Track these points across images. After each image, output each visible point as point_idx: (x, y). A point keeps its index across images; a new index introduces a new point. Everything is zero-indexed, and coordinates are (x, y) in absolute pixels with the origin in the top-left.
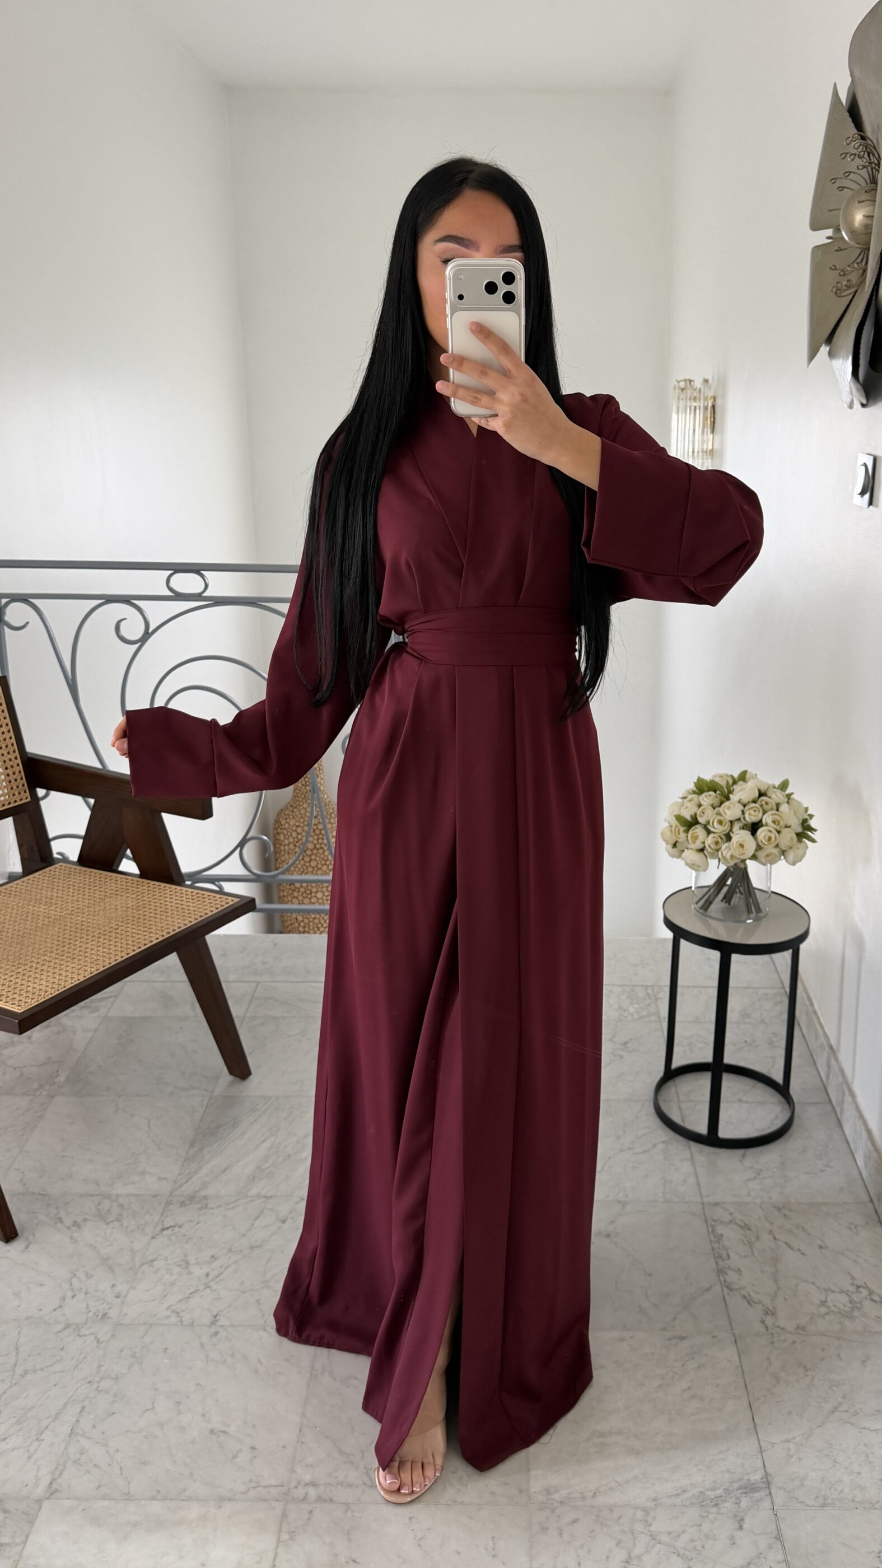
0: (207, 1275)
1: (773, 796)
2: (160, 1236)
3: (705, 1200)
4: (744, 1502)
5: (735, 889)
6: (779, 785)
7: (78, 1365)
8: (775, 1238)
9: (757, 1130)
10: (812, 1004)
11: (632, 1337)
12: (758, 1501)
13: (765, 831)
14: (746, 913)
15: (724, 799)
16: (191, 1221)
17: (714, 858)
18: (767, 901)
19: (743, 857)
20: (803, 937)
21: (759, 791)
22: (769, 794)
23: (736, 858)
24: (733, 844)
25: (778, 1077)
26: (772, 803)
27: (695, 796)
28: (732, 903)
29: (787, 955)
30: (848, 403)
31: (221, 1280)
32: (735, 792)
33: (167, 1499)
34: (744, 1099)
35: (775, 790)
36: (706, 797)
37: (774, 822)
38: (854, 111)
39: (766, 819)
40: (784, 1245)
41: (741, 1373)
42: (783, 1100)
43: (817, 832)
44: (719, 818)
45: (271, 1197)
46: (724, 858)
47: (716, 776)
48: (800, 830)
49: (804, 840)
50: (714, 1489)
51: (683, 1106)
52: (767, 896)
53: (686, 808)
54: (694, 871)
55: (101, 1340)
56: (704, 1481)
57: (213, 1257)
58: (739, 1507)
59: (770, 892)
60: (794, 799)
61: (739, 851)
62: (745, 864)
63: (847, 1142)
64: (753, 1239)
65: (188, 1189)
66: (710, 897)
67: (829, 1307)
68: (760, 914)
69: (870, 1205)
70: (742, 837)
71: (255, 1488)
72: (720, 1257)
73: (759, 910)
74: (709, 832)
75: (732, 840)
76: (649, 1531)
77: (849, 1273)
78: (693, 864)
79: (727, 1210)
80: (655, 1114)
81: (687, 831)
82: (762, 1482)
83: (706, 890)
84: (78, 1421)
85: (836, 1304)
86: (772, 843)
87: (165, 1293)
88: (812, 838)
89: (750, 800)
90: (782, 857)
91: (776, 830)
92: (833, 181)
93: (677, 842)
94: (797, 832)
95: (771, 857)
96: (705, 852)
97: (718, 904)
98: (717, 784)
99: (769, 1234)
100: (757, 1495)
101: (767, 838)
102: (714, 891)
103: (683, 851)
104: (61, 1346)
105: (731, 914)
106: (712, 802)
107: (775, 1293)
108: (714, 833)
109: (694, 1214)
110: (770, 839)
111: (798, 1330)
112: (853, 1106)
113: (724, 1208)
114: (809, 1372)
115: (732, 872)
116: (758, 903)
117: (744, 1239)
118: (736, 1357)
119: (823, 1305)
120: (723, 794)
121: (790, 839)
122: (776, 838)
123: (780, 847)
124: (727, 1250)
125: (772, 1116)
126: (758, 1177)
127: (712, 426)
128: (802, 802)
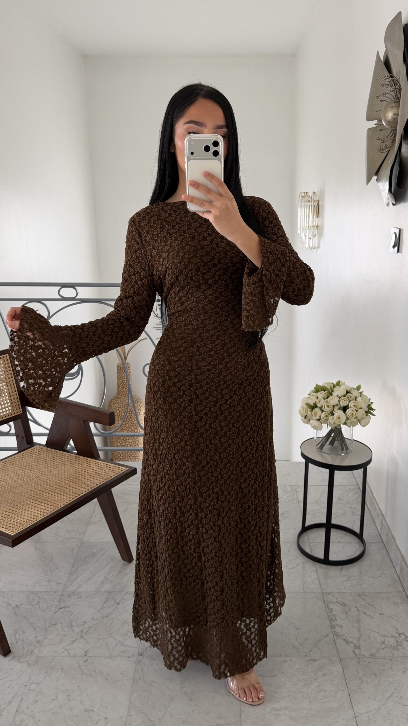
0: (82, 631)
1: (354, 393)
2: (58, 612)
3: (323, 591)
5: (335, 438)
6: (356, 388)
7: (19, 677)
8: (358, 610)
9: (347, 556)
10: (373, 494)
11: (290, 660)
13: (350, 410)
14: (341, 450)
15: (330, 395)
16: (73, 604)
17: (325, 424)
18: (351, 444)
19: (340, 423)
20: (369, 462)
21: (347, 391)
22: (351, 392)
23: (336, 424)
24: (335, 417)
25: (357, 530)
26: (353, 397)
27: (315, 393)
28: (334, 445)
29: (361, 471)
30: (387, 203)
31: (88, 634)
32: (335, 392)
34: (341, 541)
35: (354, 390)
36: (320, 394)
37: (354, 406)
38: (387, 64)
39: (350, 405)
40: (363, 613)
41: (344, 678)
42: (360, 541)
43: (376, 411)
44: (327, 404)
45: (112, 592)
46: (330, 423)
47: (325, 383)
48: (367, 410)
49: (369, 414)
51: (312, 545)
52: (351, 442)
53: (311, 399)
54: (315, 430)
55: (30, 664)
57: (84, 622)
59: (352, 440)
60: (363, 394)
61: (338, 420)
62: (340, 426)
63: (392, 562)
64: (348, 610)
65: (71, 589)
66: (323, 443)
67: (386, 644)
68: (348, 451)
69: (404, 593)
70: (339, 413)
72: (332, 620)
73: (347, 449)
75: (335, 415)
77: (395, 627)
78: (315, 426)
79: (334, 596)
80: (298, 549)
81: (312, 411)
83: (321, 439)
84: (20, 705)
85: (390, 643)
86: (354, 416)
87: (61, 640)
88: (373, 414)
89: (342, 395)
90: (359, 423)
91: (355, 410)
92: (378, 97)
93: (306, 416)
95: (353, 423)
96: (321, 421)
97: (327, 446)
98: (326, 387)
99: (355, 608)
101: (351, 414)
102: (325, 440)
103: (310, 420)
104: (11, 668)
105: (333, 451)
106: (323, 396)
107: (359, 637)
108: (325, 411)
109: (318, 599)
110: (353, 414)
111: (371, 656)
112: (395, 544)
113: (333, 595)
114: (378, 677)
115: (334, 431)
116: (347, 445)
117: (343, 611)
118: (341, 670)
119: (383, 643)
120: (328, 392)
121: (362, 414)
122: (355, 414)
123: (358, 418)
124: (335, 616)
125: (355, 549)
126: (349, 580)
127: (317, 214)
128: (368, 396)
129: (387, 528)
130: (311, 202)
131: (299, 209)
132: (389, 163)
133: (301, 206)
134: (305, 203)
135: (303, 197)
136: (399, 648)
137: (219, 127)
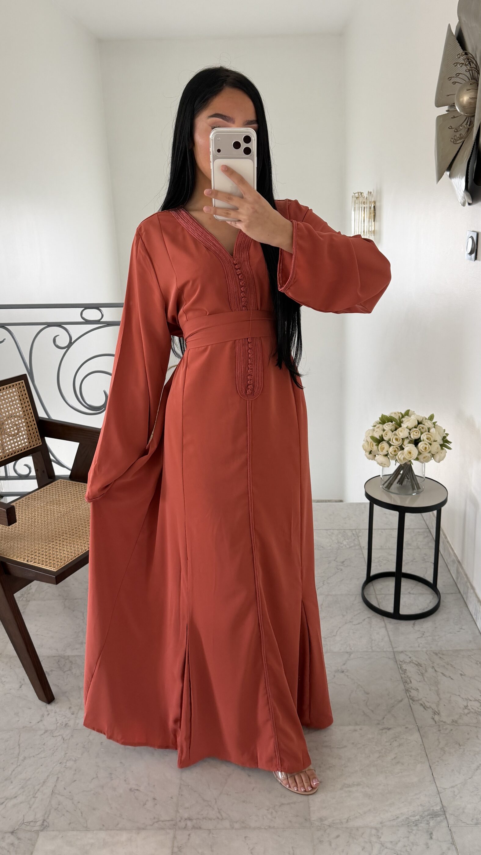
1: (426, 424)
3: (395, 650)
4: (432, 823)
5: (405, 477)
6: (429, 418)
7: (53, 753)
8: (436, 671)
9: (420, 609)
10: (447, 540)
11: (361, 729)
12: (440, 822)
13: (423, 444)
14: (411, 489)
15: (397, 426)
17: (393, 460)
18: (423, 483)
19: (410, 459)
20: (444, 503)
21: (418, 421)
22: (423, 423)
23: (406, 459)
24: (405, 452)
25: (430, 579)
26: (426, 429)
27: (380, 425)
28: (403, 484)
29: (434, 513)
30: (462, 203)
32: (404, 422)
33: (108, 830)
34: (412, 592)
35: (426, 420)
36: (387, 425)
37: (427, 439)
38: (460, 39)
39: (423, 437)
40: (441, 674)
41: (424, 749)
42: (434, 592)
43: (452, 443)
46: (399, 459)
47: (392, 413)
48: (442, 443)
49: (444, 448)
50: (414, 816)
51: (378, 597)
52: (424, 479)
54: (381, 467)
55: (65, 739)
56: (408, 811)
58: (429, 826)
59: (424, 478)
60: (437, 425)
61: (409, 456)
62: (411, 462)
63: (471, 615)
64: (424, 671)
66: (390, 481)
67: (469, 709)
68: (419, 490)
70: (409, 448)
71: (157, 822)
72: (406, 682)
73: (419, 488)
74: (390, 445)
75: (405, 450)
76: (380, 841)
77: (479, 689)
78: (382, 463)
79: (408, 656)
80: (363, 602)
81: (378, 445)
82: (441, 811)
83: (388, 477)
84: (55, 786)
85: (473, 708)
86: (427, 451)
88: (449, 447)
89: (413, 427)
90: (433, 458)
91: (429, 443)
92: (450, 79)
93: (371, 451)
94: (440, 444)
95: (426, 458)
96: (388, 456)
97: (395, 485)
98: (394, 418)
99: (432, 668)
100: (438, 819)
101: (424, 448)
102: (393, 478)
103: (375, 456)
104: (43, 743)
105: (403, 490)
106: (391, 428)
107: (438, 702)
108: (393, 445)
109: (389, 659)
110: (426, 448)
111: (453, 723)
112: (474, 595)
113: (406, 654)
114: (462, 747)
115: (403, 467)
116: (418, 484)
117: (419, 672)
118: (420, 739)
119: (466, 708)
120: (397, 423)
121: (437, 448)
122: (429, 448)
123: (431, 452)
125: (428, 601)
126: (423, 636)
127: (374, 218)
128: (442, 427)
129: (464, 576)
130: (367, 203)
131: (353, 212)
133: (355, 208)
134: (359, 205)
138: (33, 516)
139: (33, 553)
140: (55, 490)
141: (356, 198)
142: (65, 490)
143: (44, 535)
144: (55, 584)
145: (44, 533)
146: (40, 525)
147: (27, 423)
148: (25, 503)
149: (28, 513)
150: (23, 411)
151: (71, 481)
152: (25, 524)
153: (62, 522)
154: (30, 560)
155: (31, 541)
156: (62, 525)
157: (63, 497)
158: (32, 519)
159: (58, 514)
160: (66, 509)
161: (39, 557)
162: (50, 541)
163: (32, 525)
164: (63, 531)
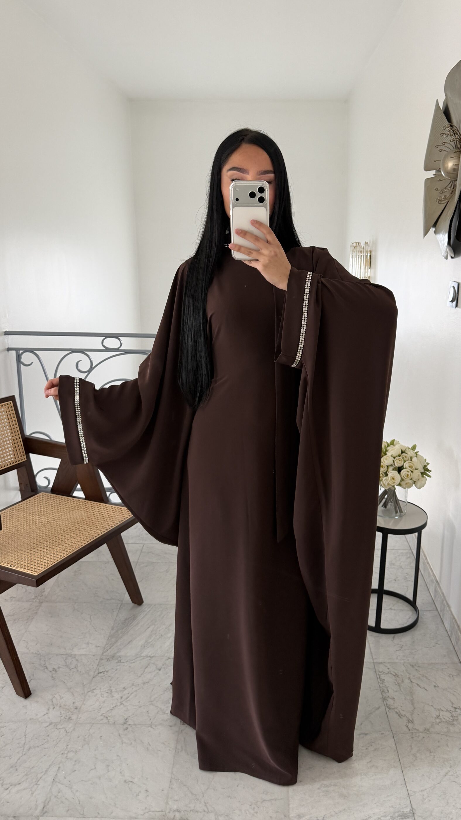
0: (122, 698)
1: (409, 453)
2: (97, 677)
3: (375, 661)
5: (389, 501)
6: (412, 447)
7: (56, 745)
8: (411, 682)
9: (400, 624)
10: (427, 561)
13: (405, 471)
14: (395, 513)
16: (113, 669)
18: (405, 506)
19: (393, 485)
20: (424, 526)
21: (402, 450)
22: (406, 453)
23: (390, 484)
24: (389, 478)
25: (410, 597)
26: (408, 457)
28: (388, 508)
29: (415, 535)
30: (445, 257)
31: (128, 700)
32: (389, 451)
34: (393, 608)
35: (409, 450)
37: (410, 467)
39: (406, 465)
40: (416, 685)
41: (397, 754)
42: (413, 609)
43: (432, 472)
45: (153, 657)
46: (384, 485)
48: (423, 471)
49: (424, 476)
52: (406, 504)
55: (67, 732)
56: (380, 812)
57: (124, 688)
59: (407, 502)
60: (419, 455)
61: (392, 482)
62: (395, 488)
63: (447, 630)
64: (400, 682)
65: (110, 652)
67: (441, 719)
68: (402, 514)
69: (460, 664)
70: (393, 474)
71: (148, 812)
72: (383, 691)
73: (401, 512)
75: (388, 476)
77: (450, 701)
82: (410, 813)
84: (56, 775)
85: (444, 717)
86: (409, 477)
87: (100, 707)
88: (429, 475)
89: (397, 455)
90: (414, 485)
91: (411, 471)
94: (421, 472)
95: (408, 485)
99: (408, 679)
101: (406, 475)
104: (48, 734)
105: (387, 514)
107: (413, 711)
109: (369, 669)
110: (408, 475)
111: (425, 731)
112: (450, 612)
113: (385, 665)
114: (432, 754)
115: (388, 492)
116: (401, 507)
117: (396, 682)
118: (394, 745)
119: (438, 718)
121: (418, 476)
122: (411, 475)
123: (413, 479)
124: (387, 687)
125: (407, 617)
126: (402, 649)
127: (370, 265)
128: (423, 456)
129: (442, 595)
130: (363, 252)
131: (351, 259)
132: (448, 215)
133: (353, 256)
134: (357, 253)
135: (355, 247)
136: (455, 723)
137: (266, 172)
138: (16, 525)
139: (16, 558)
140: (38, 502)
141: (354, 248)
142: (46, 503)
143: (26, 542)
144: (35, 587)
145: (26, 541)
146: (23, 533)
147: (14, 440)
148: (10, 514)
149: (12, 522)
150: (10, 429)
151: (52, 495)
152: (9, 532)
153: (43, 531)
154: (13, 565)
155: (15, 548)
156: (43, 534)
157: (44, 509)
158: (15, 528)
159: (40, 524)
160: (47, 520)
161: (21, 562)
162: (31, 548)
163: (16, 533)
164: (43, 539)
